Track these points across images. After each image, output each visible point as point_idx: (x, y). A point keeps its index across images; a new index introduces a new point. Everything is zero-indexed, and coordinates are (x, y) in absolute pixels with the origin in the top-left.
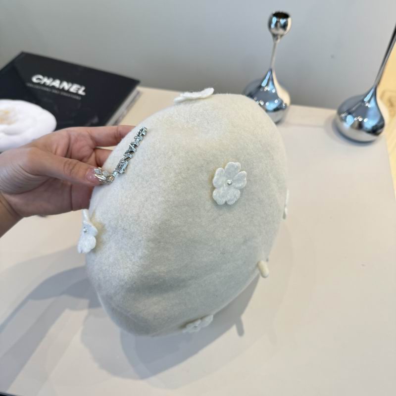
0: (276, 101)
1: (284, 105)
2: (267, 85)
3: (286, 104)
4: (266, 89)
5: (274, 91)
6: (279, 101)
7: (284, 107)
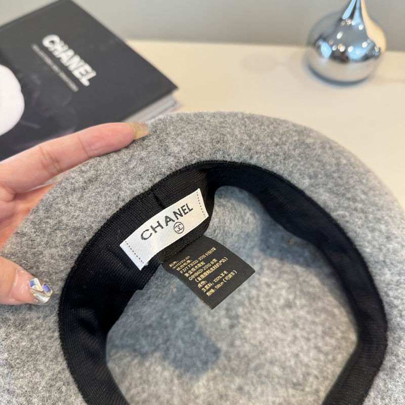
0: (365, 45)
1: (377, 50)
2: (352, 16)
3: (380, 49)
4: (349, 22)
5: (361, 28)
6: (368, 44)
7: (376, 54)
